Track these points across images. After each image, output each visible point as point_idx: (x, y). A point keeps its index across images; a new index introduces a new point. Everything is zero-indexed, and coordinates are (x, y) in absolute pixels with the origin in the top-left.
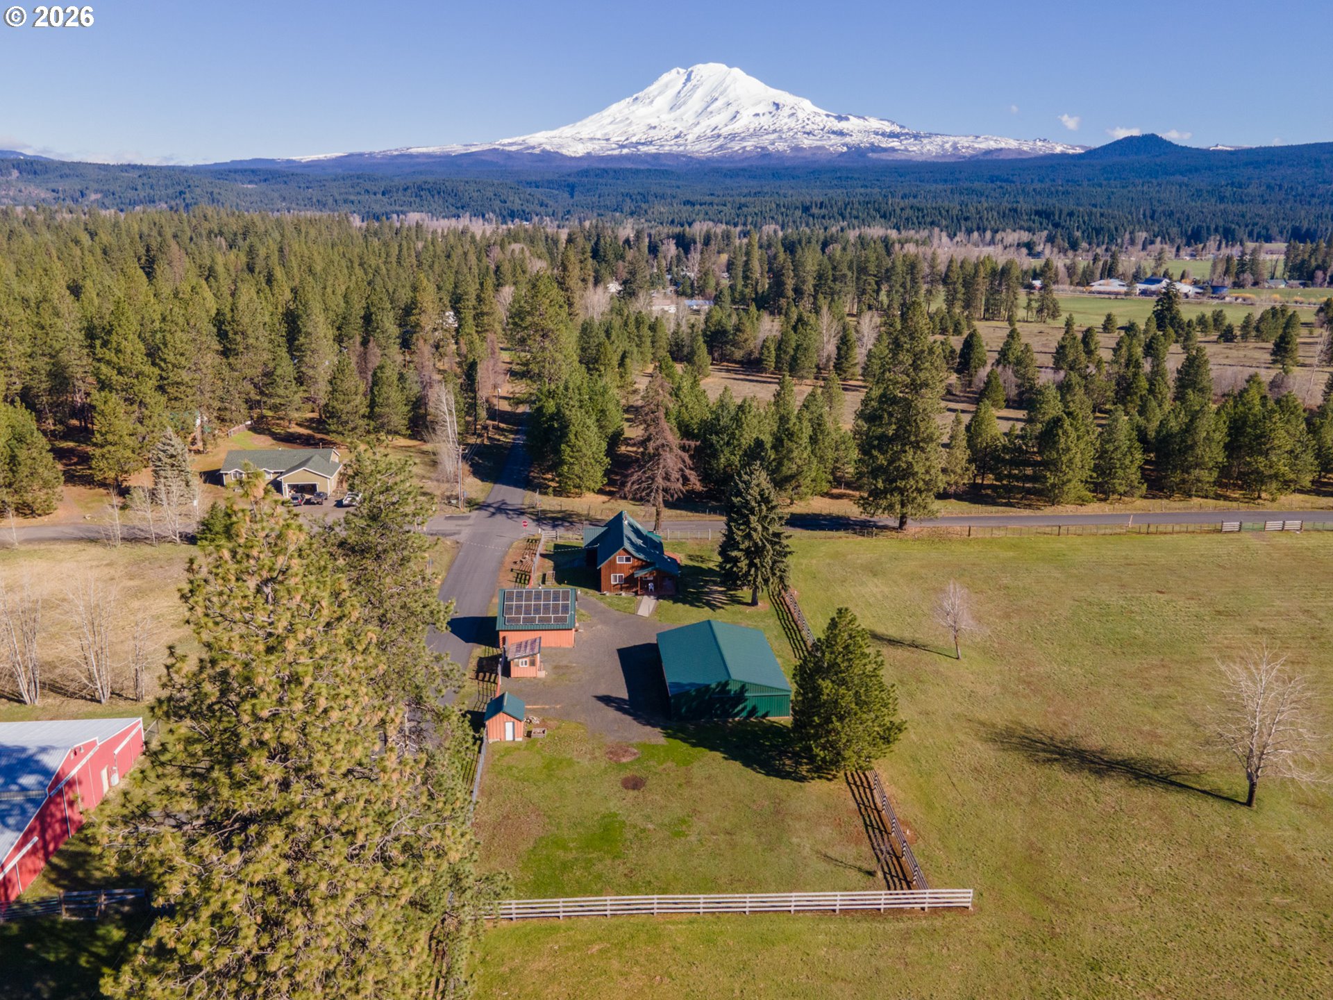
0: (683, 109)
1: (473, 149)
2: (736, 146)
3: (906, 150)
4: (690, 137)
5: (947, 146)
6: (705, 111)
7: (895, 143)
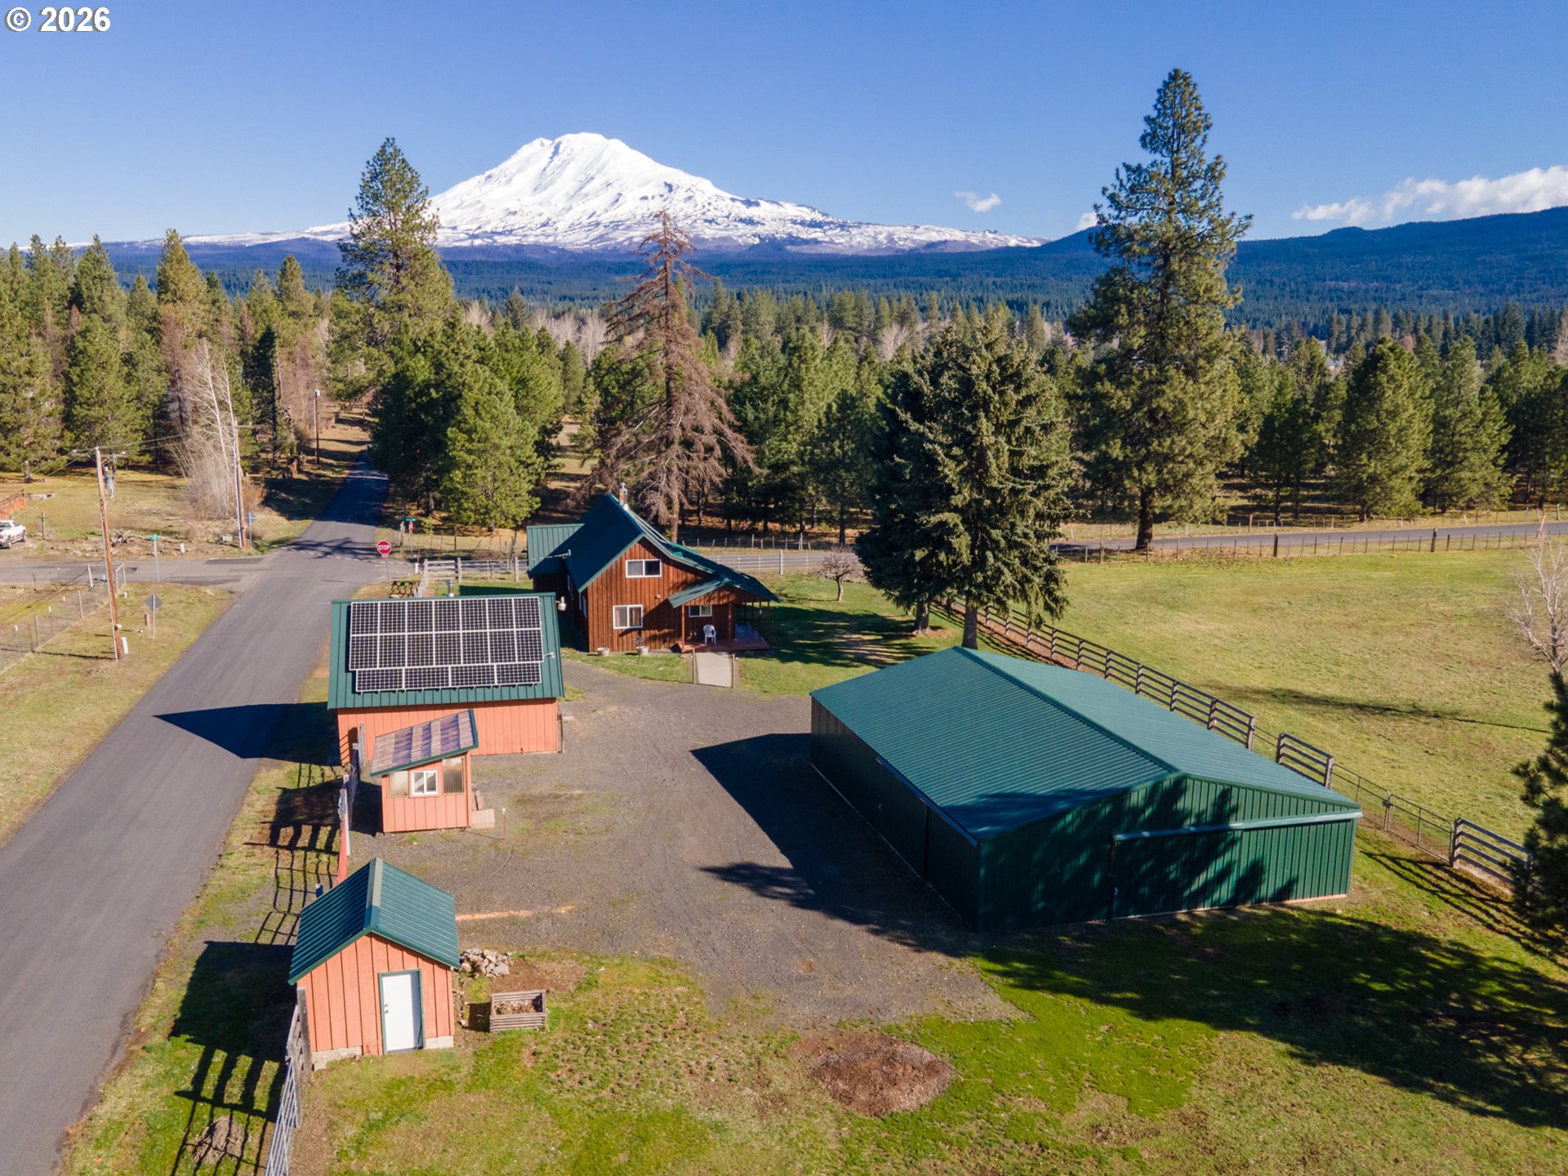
0: (550, 190)
1: (274, 239)
2: (620, 237)
3: (832, 242)
4: (561, 226)
5: (881, 238)
6: (579, 192)
7: (817, 234)
